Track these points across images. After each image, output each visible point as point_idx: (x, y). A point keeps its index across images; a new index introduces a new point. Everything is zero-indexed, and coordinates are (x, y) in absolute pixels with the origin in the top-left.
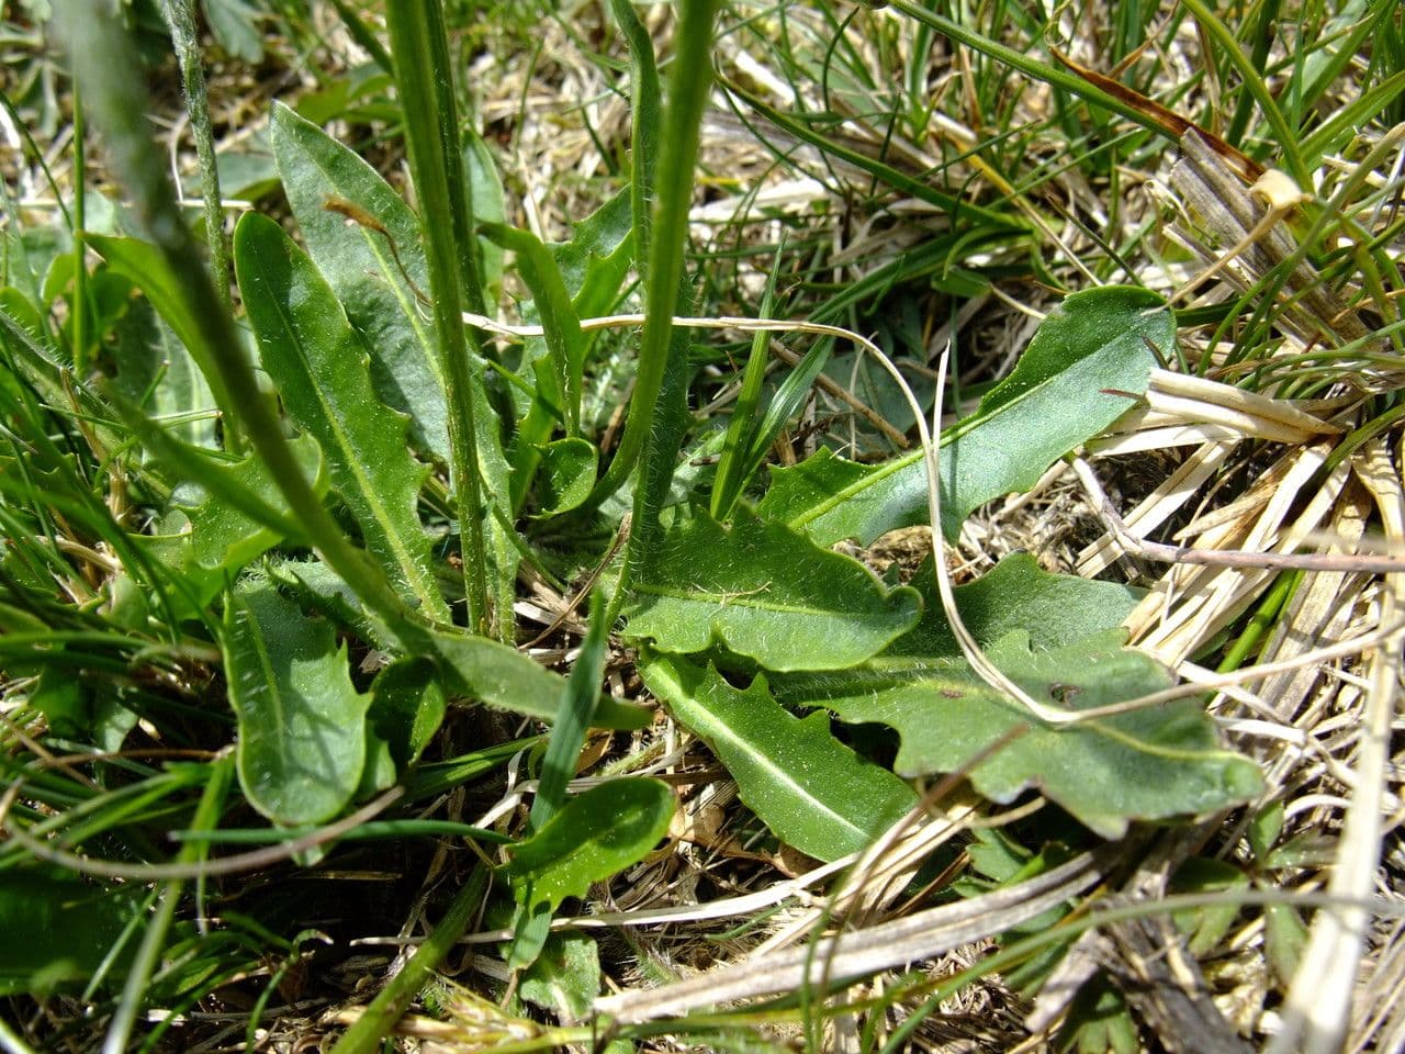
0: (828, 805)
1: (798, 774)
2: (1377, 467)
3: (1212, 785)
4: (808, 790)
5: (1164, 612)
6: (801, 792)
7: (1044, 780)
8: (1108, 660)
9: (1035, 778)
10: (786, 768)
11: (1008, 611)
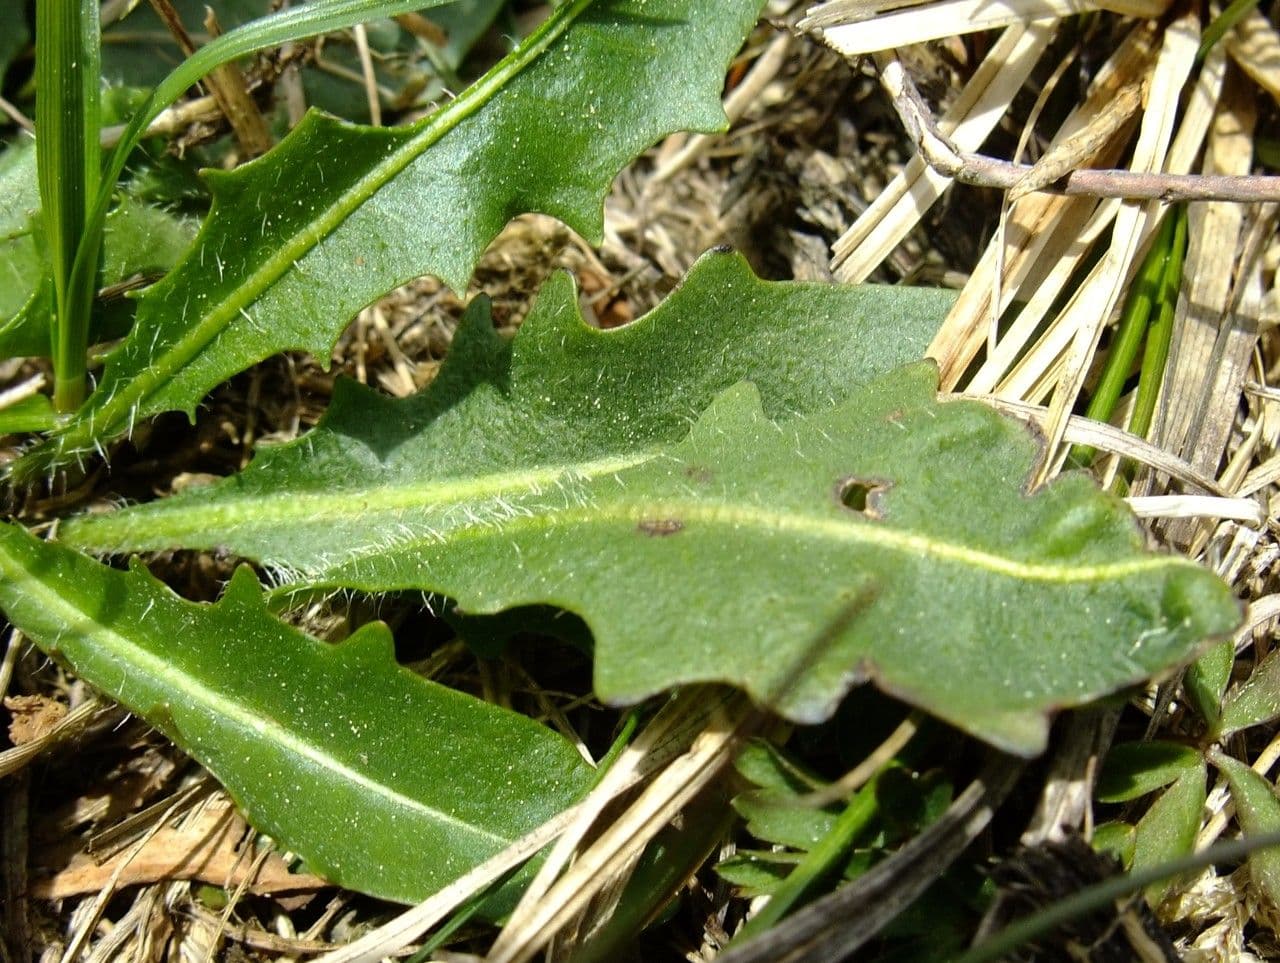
0: (409, 792)
1: (342, 746)
2: (1260, 49)
3: (1148, 619)
4: (365, 770)
5: (990, 329)
6: (352, 775)
7: (875, 664)
8: (924, 423)
9: (860, 666)
10: (318, 738)
11: (709, 361)
